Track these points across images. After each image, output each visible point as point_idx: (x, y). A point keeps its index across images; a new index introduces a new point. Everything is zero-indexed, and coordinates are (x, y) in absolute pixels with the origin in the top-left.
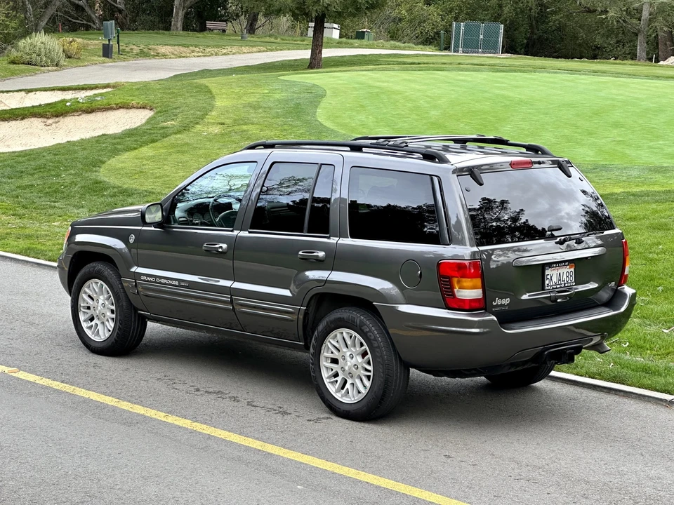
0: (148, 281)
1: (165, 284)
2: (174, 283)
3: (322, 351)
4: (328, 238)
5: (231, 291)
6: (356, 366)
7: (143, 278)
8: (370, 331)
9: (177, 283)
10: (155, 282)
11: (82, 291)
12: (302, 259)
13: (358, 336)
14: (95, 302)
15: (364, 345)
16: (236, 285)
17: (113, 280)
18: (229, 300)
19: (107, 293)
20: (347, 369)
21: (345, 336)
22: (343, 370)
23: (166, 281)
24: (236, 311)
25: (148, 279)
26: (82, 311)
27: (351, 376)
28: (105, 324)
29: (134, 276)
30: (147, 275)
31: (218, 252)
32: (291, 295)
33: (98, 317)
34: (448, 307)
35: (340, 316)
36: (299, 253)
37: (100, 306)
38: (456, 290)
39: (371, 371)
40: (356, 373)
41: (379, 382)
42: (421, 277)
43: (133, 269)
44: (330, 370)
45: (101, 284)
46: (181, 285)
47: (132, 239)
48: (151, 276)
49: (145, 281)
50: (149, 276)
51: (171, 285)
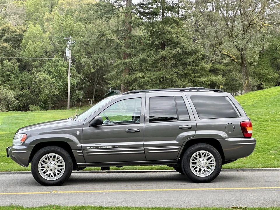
0: (91, 149)
1: (103, 148)
2: (109, 147)
3: (190, 160)
4: (190, 120)
5: (144, 146)
6: (206, 163)
7: (87, 148)
8: (214, 149)
9: (111, 147)
10: (96, 149)
11: (41, 160)
12: (181, 128)
13: (207, 152)
14: (49, 163)
15: (210, 155)
16: (146, 143)
17: (64, 152)
18: (143, 149)
19: (58, 158)
20: (202, 165)
21: (201, 153)
22: (200, 166)
23: (103, 147)
24: (146, 153)
25: (92, 148)
26: (40, 169)
27: (203, 167)
28: (57, 172)
29: (82, 148)
30: (90, 147)
31: (136, 131)
32: (177, 142)
33: (51, 170)
34: (245, 137)
35: (199, 147)
36: (180, 127)
37: (52, 165)
38: (248, 131)
39: (214, 164)
40: (206, 166)
41: (219, 166)
42: (234, 128)
43: (80, 145)
44: (193, 167)
45: (54, 155)
46: (113, 147)
47: (78, 133)
48: (93, 147)
49: (89, 149)
50: (92, 147)
51: (107, 148)
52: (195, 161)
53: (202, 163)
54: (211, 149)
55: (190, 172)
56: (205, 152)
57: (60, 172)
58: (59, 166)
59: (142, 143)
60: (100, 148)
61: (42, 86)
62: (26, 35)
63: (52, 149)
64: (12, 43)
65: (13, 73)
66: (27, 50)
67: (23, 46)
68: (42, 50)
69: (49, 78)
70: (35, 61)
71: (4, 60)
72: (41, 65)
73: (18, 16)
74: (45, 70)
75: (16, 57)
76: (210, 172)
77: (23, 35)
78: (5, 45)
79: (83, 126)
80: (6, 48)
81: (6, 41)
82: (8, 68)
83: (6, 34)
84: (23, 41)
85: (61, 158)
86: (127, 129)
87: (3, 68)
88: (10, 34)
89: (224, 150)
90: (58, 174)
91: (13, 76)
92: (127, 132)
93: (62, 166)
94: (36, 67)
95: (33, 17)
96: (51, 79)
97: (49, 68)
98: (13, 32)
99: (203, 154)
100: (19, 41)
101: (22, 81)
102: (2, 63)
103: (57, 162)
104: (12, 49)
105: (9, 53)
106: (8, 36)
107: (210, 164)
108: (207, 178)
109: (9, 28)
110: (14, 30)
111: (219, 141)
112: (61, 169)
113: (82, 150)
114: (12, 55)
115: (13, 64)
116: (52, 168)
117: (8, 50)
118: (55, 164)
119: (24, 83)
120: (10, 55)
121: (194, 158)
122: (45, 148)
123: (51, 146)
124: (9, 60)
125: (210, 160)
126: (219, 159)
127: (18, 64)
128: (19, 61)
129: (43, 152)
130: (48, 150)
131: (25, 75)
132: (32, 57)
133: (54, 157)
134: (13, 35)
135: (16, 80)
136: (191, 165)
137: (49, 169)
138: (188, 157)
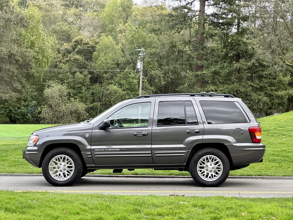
0: (100, 151)
2: (117, 150)
3: (198, 165)
4: (198, 125)
5: (151, 149)
6: (213, 168)
7: (96, 150)
8: (222, 154)
9: (119, 150)
10: (105, 151)
11: (51, 161)
12: (188, 133)
13: (215, 157)
14: (59, 164)
15: (217, 159)
16: (153, 146)
17: (73, 154)
18: (151, 152)
19: (68, 160)
20: (209, 169)
21: (209, 158)
22: (207, 170)
24: (153, 156)
26: (50, 170)
27: (211, 171)
28: (66, 173)
29: (90, 150)
30: (99, 149)
31: (144, 135)
32: (184, 146)
33: (61, 171)
34: (253, 142)
35: (207, 151)
36: (187, 131)
37: (62, 166)
38: (257, 136)
39: (221, 168)
40: (213, 170)
41: (227, 171)
42: (242, 133)
43: (89, 147)
44: (201, 171)
45: (64, 156)
46: (121, 150)
47: (87, 135)
48: (102, 149)
49: (98, 151)
50: (100, 149)
51: (115, 151)
52: (203, 165)
53: (210, 168)
54: (218, 153)
55: (197, 176)
56: (213, 156)
57: (70, 173)
58: (69, 167)
59: (149, 146)
60: (108, 151)
61: (113, 99)
62: (98, 47)
63: (62, 150)
64: (85, 55)
65: (84, 85)
66: (99, 62)
67: (95, 58)
68: (113, 62)
69: (120, 90)
70: (106, 73)
71: (75, 72)
72: (112, 77)
73: (92, 28)
74: (116, 82)
75: (88, 69)
76: (217, 177)
77: (95, 47)
78: (77, 57)
79: (92, 129)
80: (78, 60)
81: (79, 53)
82: (79, 81)
83: (79, 46)
84: (95, 53)
85: (71, 159)
86: (135, 132)
87: (74, 80)
88: (82, 46)
89: (232, 155)
90: (68, 175)
91: (84, 88)
92: (135, 135)
93: (72, 167)
94: (108, 79)
95: (107, 29)
96: (122, 92)
97: (120, 80)
98: (85, 44)
99: (210, 158)
100: (91, 53)
101: (93, 94)
102: (74, 75)
103: (67, 163)
104: (84, 61)
105: (81, 65)
106: (81, 48)
107: (217, 168)
108: (214, 183)
109: (82, 40)
110: (86, 42)
111: (226, 145)
112: (71, 171)
113: (91, 151)
114: (83, 67)
115: (85, 76)
116: (61, 169)
117: (80, 63)
118: (65, 165)
119: (95, 96)
120: (82, 67)
121: (202, 162)
122: (56, 149)
123: (61, 148)
124: (81, 73)
125: (218, 164)
126: (226, 163)
127: (90, 76)
128: (90, 73)
129: (53, 153)
130: (58, 151)
131: (96, 87)
132: (103, 69)
133: (64, 158)
134: (86, 47)
135: (87, 92)
136: (198, 169)
137: (59, 169)
138: (195, 161)
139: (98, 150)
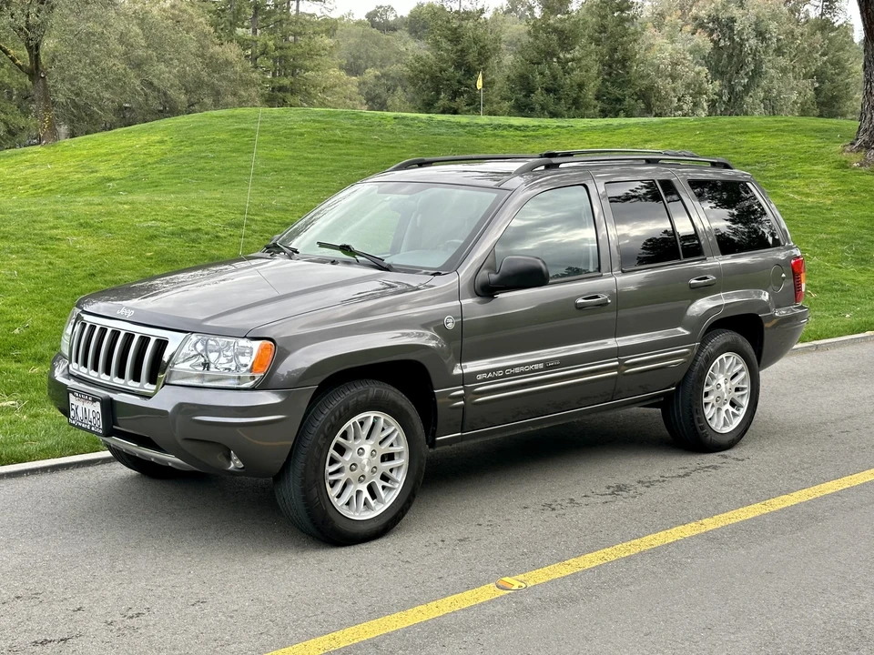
0: (490, 379)
2: (536, 366)
3: (704, 386)
4: (705, 259)
5: (618, 352)
7: (480, 377)
9: (541, 366)
10: (505, 376)
12: (693, 287)
13: (737, 357)
14: (356, 454)
15: (740, 363)
16: (623, 342)
18: (617, 363)
19: (384, 429)
20: (724, 396)
21: (725, 361)
22: (718, 399)
23: (522, 369)
24: (620, 376)
25: (492, 374)
26: (330, 481)
27: (725, 402)
30: (487, 371)
31: (605, 305)
32: (687, 333)
35: (724, 342)
36: (691, 282)
37: (366, 458)
39: (743, 389)
40: (730, 397)
42: (784, 279)
43: (458, 369)
44: (707, 405)
45: (375, 417)
46: (548, 366)
47: (450, 323)
48: (496, 370)
49: (484, 380)
50: (492, 371)
51: (532, 371)
52: (711, 386)
53: (725, 391)
57: (392, 481)
58: (385, 458)
59: (611, 343)
60: (512, 374)
63: (371, 393)
76: (738, 417)
79: (459, 296)
85: (396, 426)
86: (579, 297)
90: (386, 490)
92: (581, 308)
93: (397, 456)
103: (382, 443)
107: (737, 390)
108: (732, 436)
111: (762, 319)
112: (392, 470)
113: (464, 385)
116: (364, 469)
118: (373, 453)
121: (711, 376)
125: (739, 378)
129: (342, 409)
130: (360, 398)
136: (704, 400)
137: (357, 473)
139: (484, 375)
